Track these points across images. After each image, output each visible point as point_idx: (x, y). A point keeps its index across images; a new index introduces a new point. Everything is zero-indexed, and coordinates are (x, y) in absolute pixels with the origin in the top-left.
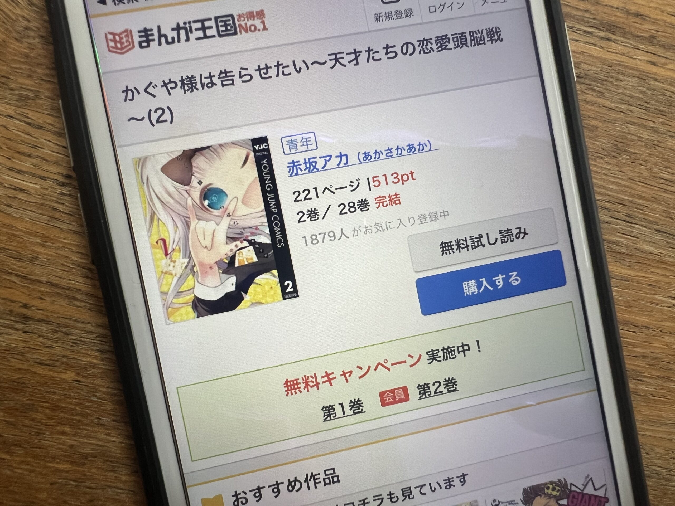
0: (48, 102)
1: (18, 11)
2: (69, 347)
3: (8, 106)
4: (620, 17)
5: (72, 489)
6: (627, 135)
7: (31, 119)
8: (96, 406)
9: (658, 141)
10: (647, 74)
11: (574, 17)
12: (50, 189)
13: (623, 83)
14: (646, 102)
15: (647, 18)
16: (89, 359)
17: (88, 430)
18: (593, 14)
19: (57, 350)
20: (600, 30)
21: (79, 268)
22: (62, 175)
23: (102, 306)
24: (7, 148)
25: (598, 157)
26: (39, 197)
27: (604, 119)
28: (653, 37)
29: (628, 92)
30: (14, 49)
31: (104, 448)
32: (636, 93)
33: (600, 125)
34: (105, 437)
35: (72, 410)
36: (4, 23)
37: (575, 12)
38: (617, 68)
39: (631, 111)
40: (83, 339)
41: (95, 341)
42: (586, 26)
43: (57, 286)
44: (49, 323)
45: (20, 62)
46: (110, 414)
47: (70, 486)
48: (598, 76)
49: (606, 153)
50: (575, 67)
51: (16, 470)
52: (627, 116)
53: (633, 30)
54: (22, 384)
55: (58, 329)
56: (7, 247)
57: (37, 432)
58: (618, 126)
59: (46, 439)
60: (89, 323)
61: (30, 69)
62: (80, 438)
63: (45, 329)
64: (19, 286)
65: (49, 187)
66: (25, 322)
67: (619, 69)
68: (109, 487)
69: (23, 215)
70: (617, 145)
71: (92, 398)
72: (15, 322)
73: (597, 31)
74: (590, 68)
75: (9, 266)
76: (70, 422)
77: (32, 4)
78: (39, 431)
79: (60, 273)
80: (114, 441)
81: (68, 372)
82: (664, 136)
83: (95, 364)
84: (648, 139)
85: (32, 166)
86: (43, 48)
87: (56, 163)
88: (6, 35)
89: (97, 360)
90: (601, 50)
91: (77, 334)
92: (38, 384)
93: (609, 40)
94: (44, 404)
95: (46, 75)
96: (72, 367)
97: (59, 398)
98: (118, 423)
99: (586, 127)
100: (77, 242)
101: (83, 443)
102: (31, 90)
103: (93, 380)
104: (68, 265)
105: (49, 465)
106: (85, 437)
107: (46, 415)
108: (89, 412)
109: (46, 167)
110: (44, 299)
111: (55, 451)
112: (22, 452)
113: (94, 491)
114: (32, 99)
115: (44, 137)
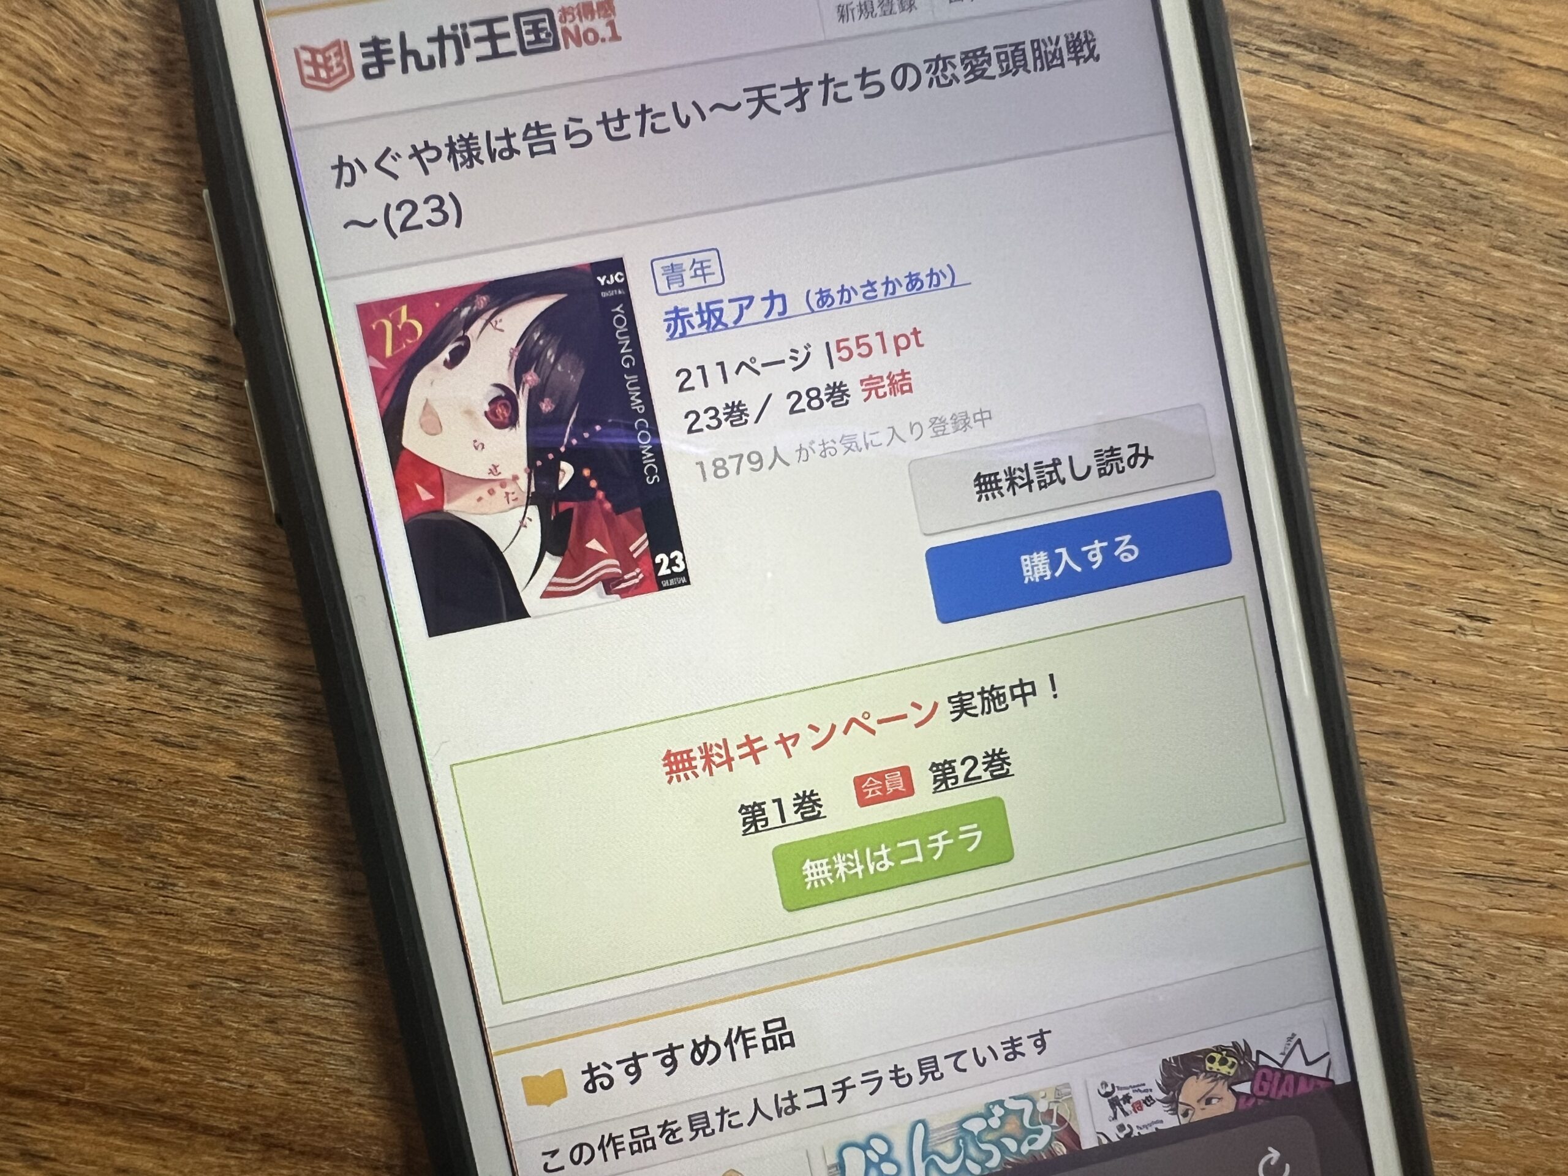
0: (169, 207)
1: (104, 19)
2: (221, 710)
3: (88, 216)
4: (1349, 22)
5: (233, 997)
6: (1361, 271)
7: (134, 241)
8: (277, 829)
9: (1428, 284)
10: (1406, 143)
11: (1249, 23)
12: (176, 387)
13: (1355, 161)
14: (1402, 202)
15: (1406, 24)
16: (263, 734)
17: (265, 878)
18: (1291, 15)
19: (198, 716)
20: (1305, 48)
21: (237, 548)
22: (201, 355)
23: (286, 626)
24: (89, 302)
25: (1300, 317)
26: (155, 402)
27: (1314, 237)
28: (1418, 64)
29: (1364, 180)
30: (96, 97)
31: (294, 915)
32: (1383, 183)
33: (1305, 249)
34: (297, 891)
35: (229, 836)
36: (75, 43)
37: (1252, 12)
38: (1340, 130)
39: (1370, 220)
40: (249, 693)
41: (273, 697)
42: (1274, 41)
43: (193, 584)
44: (181, 659)
45: (112, 125)
46: (307, 847)
47: (227, 992)
48: (1301, 146)
49: (1318, 309)
50: (1252, 127)
51: (120, 958)
52: (1362, 230)
53: (1374, 48)
54: (128, 783)
55: (197, 673)
56: (94, 506)
57: (162, 882)
58: (1344, 253)
59: (178, 895)
60: (261, 660)
61: (131, 139)
62: (246, 893)
63: (172, 672)
64: (118, 585)
65: (175, 382)
66: (132, 659)
67: (1346, 133)
68: (309, 993)
69: (125, 441)
70: (1338, 292)
71: (269, 814)
72: (111, 657)
73: (1299, 51)
74: (1285, 129)
75: (96, 542)
76: (226, 861)
78: (165, 880)
79: (202, 560)
80: (315, 901)
81: (220, 760)
82: (1441, 272)
83: (275, 744)
84: (1406, 279)
85: (138, 338)
86: (157, 96)
87: (186, 333)
88: (77, 66)
89: (277, 735)
90: (1307, 91)
91: (236, 683)
92: (160, 785)
93: (1324, 70)
94: (175, 825)
95: (165, 151)
96: (227, 749)
97: (202, 812)
98: (321, 863)
99: (1275, 255)
100: (233, 494)
101: (253, 904)
102: (135, 183)
103: (273, 777)
104: (216, 541)
105: (186, 947)
106: (256, 891)
107: (177, 846)
108: (264, 841)
109: (166, 339)
110: (168, 612)
111: (196, 920)
112: (131, 921)
113: (276, 1000)
114: (138, 202)
115: (161, 279)
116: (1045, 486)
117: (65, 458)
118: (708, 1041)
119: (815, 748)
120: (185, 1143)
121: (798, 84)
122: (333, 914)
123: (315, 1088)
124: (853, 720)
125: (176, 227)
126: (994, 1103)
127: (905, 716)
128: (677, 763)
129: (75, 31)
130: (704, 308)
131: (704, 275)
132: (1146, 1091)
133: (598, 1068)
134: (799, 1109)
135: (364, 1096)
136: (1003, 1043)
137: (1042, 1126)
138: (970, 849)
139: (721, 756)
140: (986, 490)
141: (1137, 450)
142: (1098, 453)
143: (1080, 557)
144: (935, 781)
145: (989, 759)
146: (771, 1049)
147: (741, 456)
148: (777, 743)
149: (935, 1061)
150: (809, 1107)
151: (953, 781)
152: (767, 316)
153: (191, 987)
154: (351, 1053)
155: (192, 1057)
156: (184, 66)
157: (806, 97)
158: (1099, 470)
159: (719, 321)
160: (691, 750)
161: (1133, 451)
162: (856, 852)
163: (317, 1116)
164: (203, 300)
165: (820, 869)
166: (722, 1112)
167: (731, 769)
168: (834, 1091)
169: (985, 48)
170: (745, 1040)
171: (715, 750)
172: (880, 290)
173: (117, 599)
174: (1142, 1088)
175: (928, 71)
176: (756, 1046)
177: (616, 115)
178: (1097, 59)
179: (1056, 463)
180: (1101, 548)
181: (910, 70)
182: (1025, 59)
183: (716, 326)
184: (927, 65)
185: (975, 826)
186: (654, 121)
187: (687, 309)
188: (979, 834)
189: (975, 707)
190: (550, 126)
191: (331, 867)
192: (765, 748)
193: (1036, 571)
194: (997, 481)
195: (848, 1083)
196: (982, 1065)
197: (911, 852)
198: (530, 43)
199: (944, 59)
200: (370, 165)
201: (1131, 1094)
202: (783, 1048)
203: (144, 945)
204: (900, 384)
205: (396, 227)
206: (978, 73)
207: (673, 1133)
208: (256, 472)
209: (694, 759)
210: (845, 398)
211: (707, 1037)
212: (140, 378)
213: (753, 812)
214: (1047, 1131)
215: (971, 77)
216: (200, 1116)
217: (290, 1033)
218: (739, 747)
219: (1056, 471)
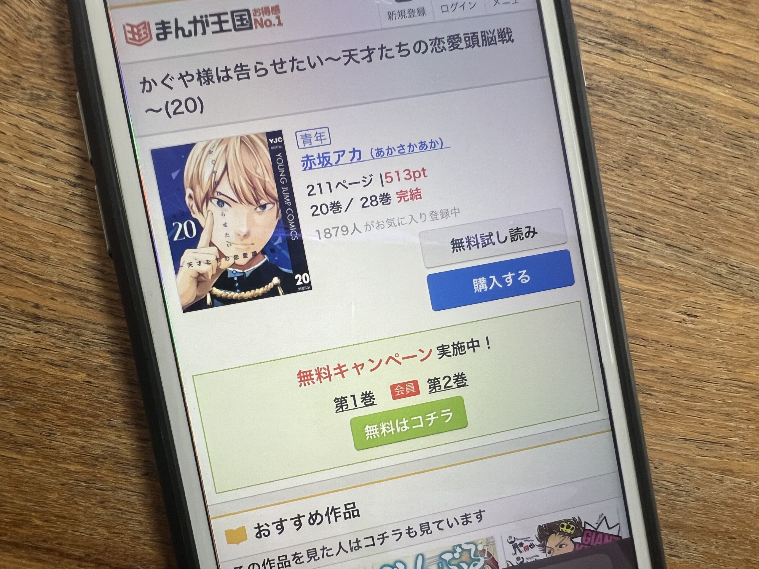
0: (60, 102)
1: (30, 10)
2: (80, 348)
3: (19, 105)
4: (633, 29)
5: (83, 490)
7: (43, 119)
8: (107, 408)
9: (669, 155)
10: (659, 88)
11: (586, 28)
12: (61, 190)
13: (635, 96)
14: (657, 116)
15: (660, 31)
16: (101, 360)
19: (68, 351)
20: (612, 41)
21: (90, 269)
22: (74, 174)
23: (113, 308)
24: (21, 148)
25: (609, 169)
26: (51, 197)
28: (665, 50)
29: (640, 105)
30: (26, 48)
31: (114, 450)
32: (648, 106)
33: (611, 137)
34: (117, 439)
35: (82, 411)
36: (15, 21)
37: (587, 23)
38: (629, 81)
39: (642, 124)
40: (94, 340)
41: (106, 343)
42: (597, 37)
43: (68, 287)
44: (61, 323)
45: (33, 62)
46: (121, 416)
47: (80, 488)
48: (610, 88)
49: (617, 166)
50: (586, 77)
51: (26, 470)
52: (638, 128)
53: (645, 42)
54: (33, 384)
55: (69, 330)
56: (19, 247)
57: (49, 433)
58: (629, 139)
59: (57, 439)
60: (100, 324)
61: (42, 69)
62: (90, 439)
63: (56, 329)
64: (30, 286)
65: (61, 187)
66: (37, 322)
67: (631, 82)
68: (121, 489)
69: (35, 216)
70: (628, 158)
71: (103, 400)
72: (27, 321)
73: (609, 42)
74: (601, 79)
75: (20, 265)
76: (80, 423)
77: (44, 3)
79: (72, 274)
80: (125, 443)
81: (79, 373)
82: (676, 149)
83: (106, 366)
85: (43, 166)
86: (55, 48)
87: (67, 163)
88: (18, 34)
89: (108, 361)
90: (613, 62)
91: (88, 335)
92: (49, 385)
93: (621, 51)
94: (55, 405)
95: (59, 75)
96: (83, 368)
97: (70, 398)
98: (129, 425)
100: (88, 243)
101: (93, 444)
102: (43, 90)
103: (104, 381)
104: (80, 266)
105: (60, 465)
106: (96, 438)
107: (57, 415)
108: (100, 413)
109: (58, 167)
110: (55, 300)
111: (64, 452)
112: (33, 452)
113: (104, 492)
114: (44, 99)
115: (56, 137)
116: (485, 246)
117: (6, 223)
118: (317, 514)
119: (372, 370)
120: (57, 562)
121: (368, 49)
122: (133, 449)
123: (123, 536)
124: (390, 357)
125: (63, 112)
126: (456, 546)
127: (415, 356)
128: (304, 376)
129: (15, 16)
130: (321, 155)
131: (321, 140)
132: (531, 541)
133: (262, 526)
134: (361, 547)
135: (146, 540)
136: (461, 516)
137: (480, 558)
138: (446, 421)
139: (325, 374)
140: (457, 247)
141: (530, 229)
142: (511, 230)
143: (502, 281)
144: (430, 388)
145: (456, 377)
146: (348, 518)
147: (338, 228)
148: (353, 368)
149: (428, 525)
150: (366, 546)
151: (439, 388)
152: (351, 160)
153: (62, 485)
154: (141, 519)
155: (62, 520)
156: (69, 34)
157: (372, 55)
158: (511, 238)
159: (328, 162)
160: (311, 371)
161: (527, 230)
162: (391, 421)
163: (123, 550)
164: (76, 148)
165: (373, 430)
166: (323, 549)
167: (330, 380)
168: (378, 539)
169: (459, 34)
170: (335, 513)
171: (323, 371)
172: (407, 149)
173: (29, 293)
174: (528, 539)
175: (431, 45)
176: (340, 516)
177: (279, 61)
178: (513, 41)
179: (491, 235)
180: (512, 276)
181: (422, 44)
182: (478, 41)
183: (326, 164)
184: (431, 42)
185: (449, 410)
186: (298, 64)
187: (312, 156)
188: (451, 414)
189: (450, 352)
190: (247, 66)
191: (133, 426)
192: (347, 370)
193: (480, 287)
194: (462, 243)
195: (385, 535)
196: (451, 527)
197: (418, 422)
198: (238, 26)
199: (439, 39)
200: (159, 82)
201: (523, 542)
202: (354, 517)
203: (39, 464)
204: (416, 194)
205: (171, 113)
206: (455, 46)
207: (299, 558)
208: (100, 232)
209: (313, 375)
210: (389, 201)
211: (317, 511)
212: (44, 185)
213: (341, 401)
214: (482, 560)
215: (452, 48)
216: (65, 549)
217: (110, 508)
218: (335, 369)
219: (490, 238)
